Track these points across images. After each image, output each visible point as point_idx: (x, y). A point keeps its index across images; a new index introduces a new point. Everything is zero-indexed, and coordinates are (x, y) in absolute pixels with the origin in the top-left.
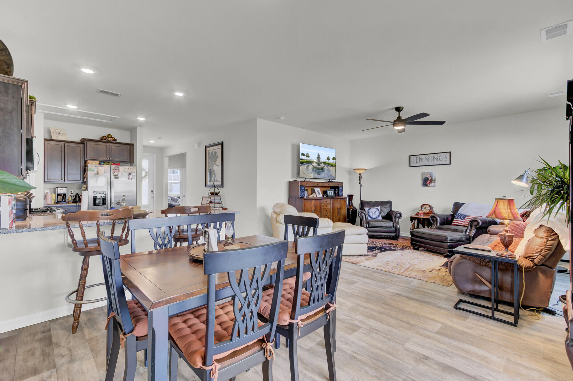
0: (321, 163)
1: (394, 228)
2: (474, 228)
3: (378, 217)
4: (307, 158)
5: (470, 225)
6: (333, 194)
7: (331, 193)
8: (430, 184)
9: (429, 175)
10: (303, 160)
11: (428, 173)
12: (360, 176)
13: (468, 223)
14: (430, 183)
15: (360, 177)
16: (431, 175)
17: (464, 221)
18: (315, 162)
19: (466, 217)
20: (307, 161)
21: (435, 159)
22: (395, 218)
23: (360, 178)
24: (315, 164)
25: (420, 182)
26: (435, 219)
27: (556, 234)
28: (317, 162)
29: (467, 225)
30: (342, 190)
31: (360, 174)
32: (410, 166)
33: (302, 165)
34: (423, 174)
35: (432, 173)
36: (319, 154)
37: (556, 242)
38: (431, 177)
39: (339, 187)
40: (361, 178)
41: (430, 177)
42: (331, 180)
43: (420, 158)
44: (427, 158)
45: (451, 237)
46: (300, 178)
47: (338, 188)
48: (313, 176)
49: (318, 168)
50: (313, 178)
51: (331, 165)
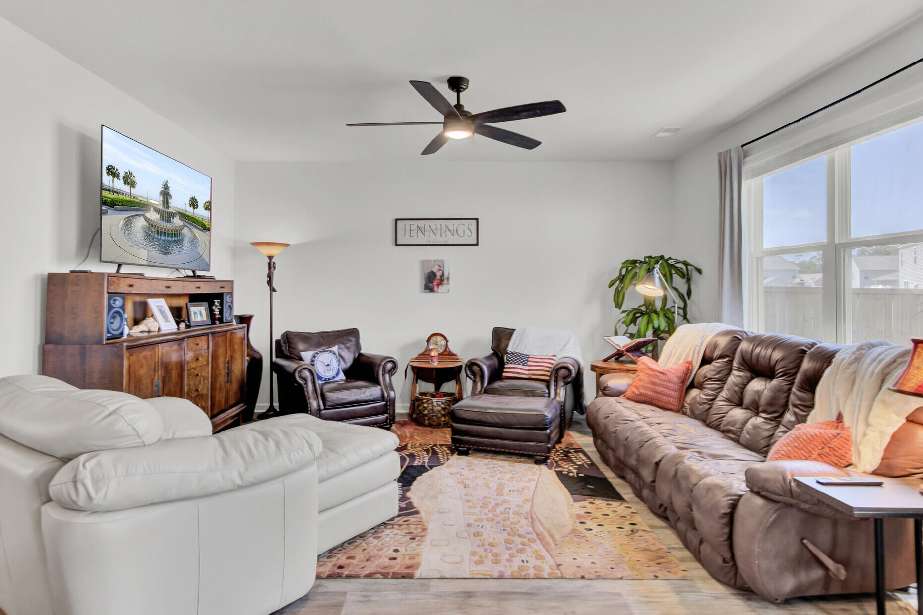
0: (173, 215)
1: (383, 401)
2: (561, 383)
3: (337, 374)
5: (553, 379)
6: (205, 318)
7: (201, 314)
8: (438, 287)
9: (437, 267)
10: (113, 191)
11: (435, 261)
12: (269, 264)
14: (438, 285)
15: (271, 266)
16: (441, 267)
17: (528, 368)
18: (154, 208)
19: (529, 359)
20: (128, 199)
21: (448, 232)
22: (384, 374)
23: (270, 268)
24: (153, 216)
25: (417, 280)
26: (475, 368)
28: (161, 207)
29: (547, 378)
30: (232, 302)
31: (270, 258)
32: (397, 245)
33: (109, 211)
34: (424, 263)
35: (443, 261)
36: (166, 183)
38: (441, 272)
39: (223, 293)
40: (272, 269)
41: (440, 270)
42: (199, 273)
43: (418, 226)
44: (434, 228)
46: (101, 261)
47: (220, 296)
48: (148, 258)
49: (163, 229)
50: (146, 263)
51: (202, 226)
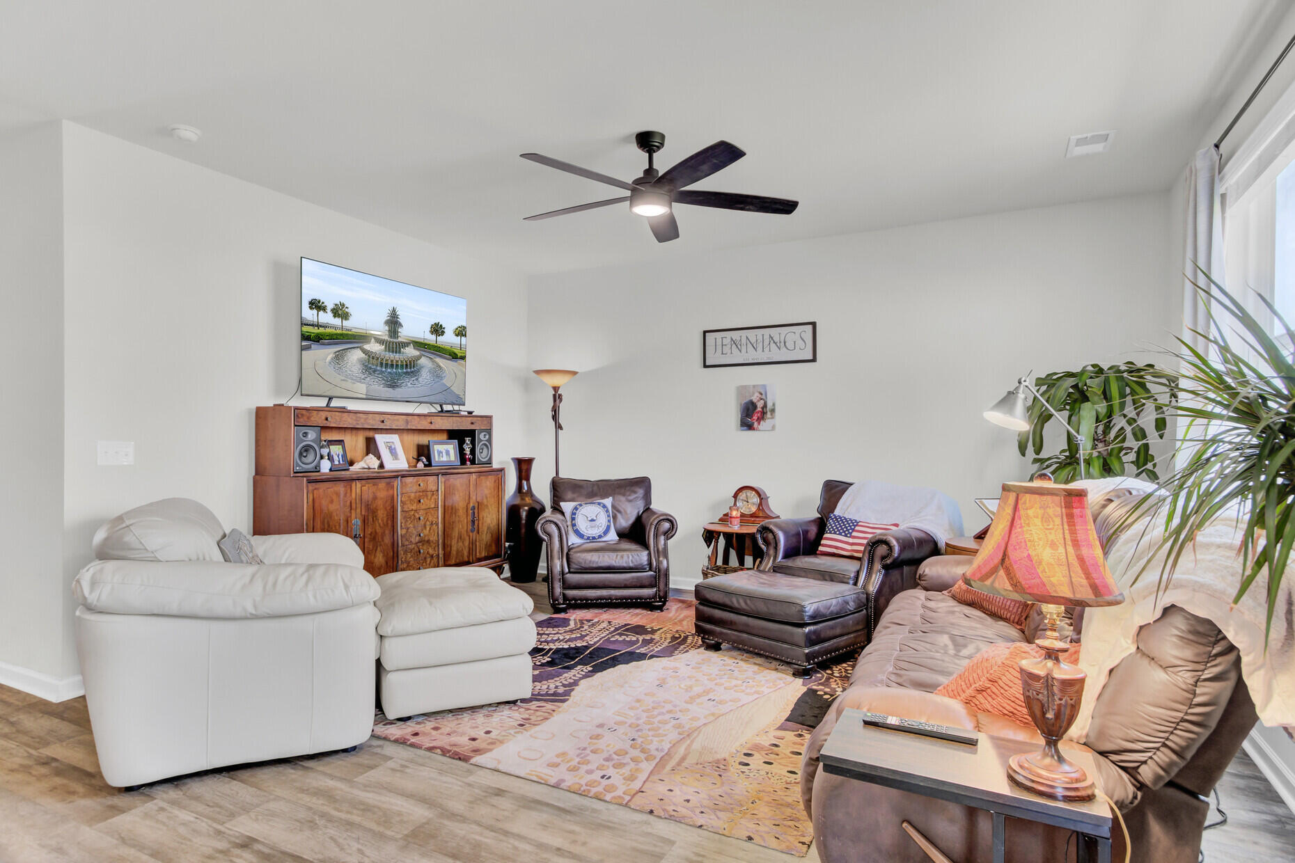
0: (405, 345)
1: (650, 569)
2: (878, 566)
3: (606, 532)
4: (338, 321)
5: (867, 555)
6: (452, 458)
7: (448, 453)
8: (759, 424)
9: (757, 394)
10: (318, 326)
11: (754, 386)
12: (554, 396)
13: (862, 548)
14: (760, 419)
15: (557, 398)
16: (763, 395)
17: (851, 540)
18: (375, 338)
19: (857, 528)
20: (339, 331)
21: (773, 345)
22: (656, 536)
23: (555, 401)
24: (374, 347)
25: (733, 415)
26: (770, 536)
27: (1232, 648)
28: (386, 338)
29: (860, 555)
30: (490, 440)
31: (556, 389)
32: (705, 366)
33: (313, 346)
34: (741, 390)
35: (764, 386)
36: (394, 310)
37: (1224, 689)
38: (762, 402)
39: (475, 430)
40: (558, 401)
41: (761, 399)
42: (447, 408)
43: (732, 339)
44: (753, 341)
45: (814, 607)
46: (302, 395)
47: (471, 433)
48: (367, 391)
49: (389, 361)
50: (364, 397)
51: (450, 355)
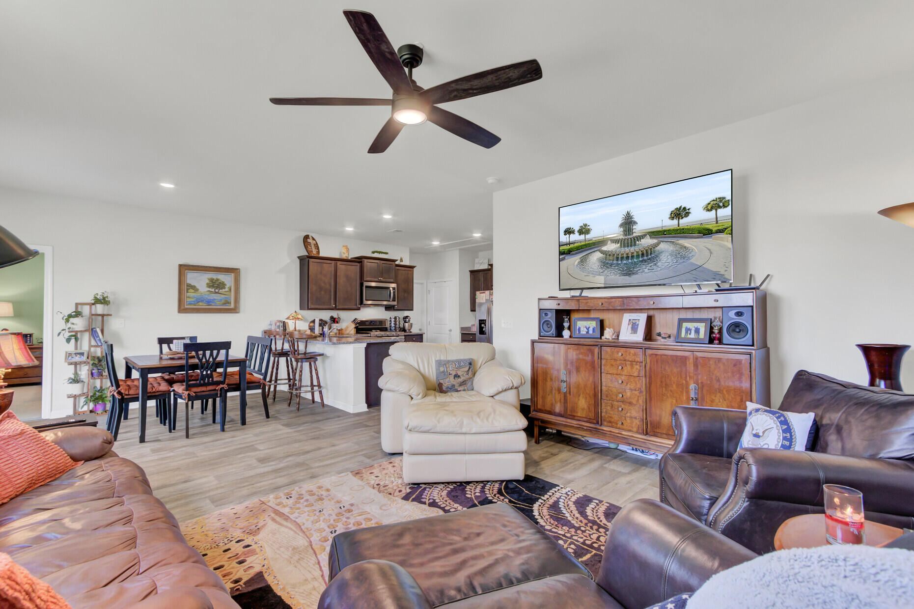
0: (640, 238)
4: (582, 237)
10: (569, 244)
18: (611, 240)
20: (583, 244)
24: (611, 247)
28: (622, 237)
33: (566, 257)
36: (630, 213)
46: (561, 290)
48: (605, 282)
49: (625, 254)
50: (603, 286)
51: (699, 233)
